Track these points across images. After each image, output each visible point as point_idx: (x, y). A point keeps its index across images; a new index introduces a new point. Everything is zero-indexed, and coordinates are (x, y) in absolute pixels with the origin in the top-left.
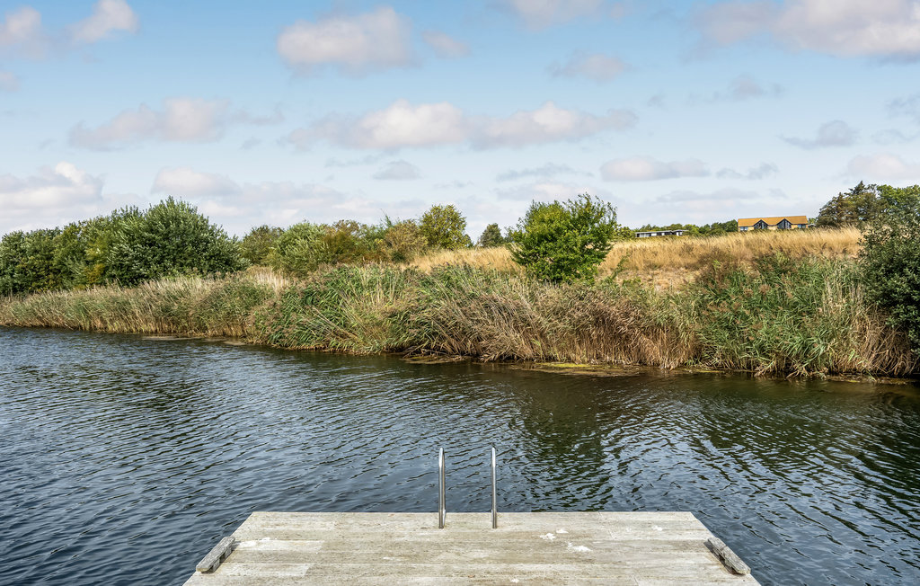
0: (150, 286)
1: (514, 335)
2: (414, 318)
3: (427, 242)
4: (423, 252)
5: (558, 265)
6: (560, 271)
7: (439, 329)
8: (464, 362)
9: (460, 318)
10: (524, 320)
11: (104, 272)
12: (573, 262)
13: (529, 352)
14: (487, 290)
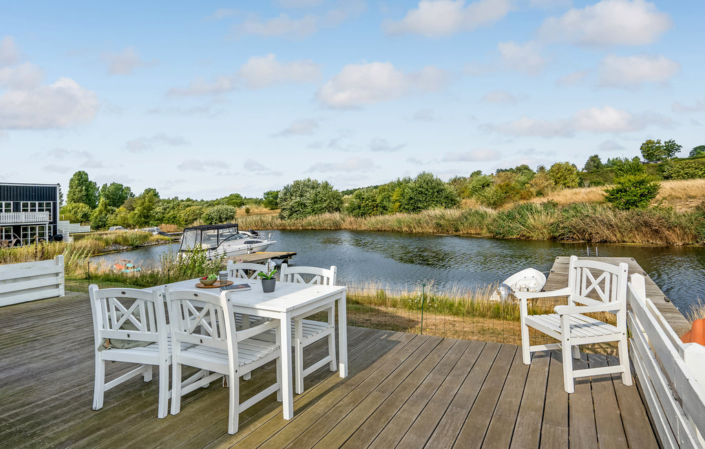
0: (425, 212)
1: (607, 232)
2: (561, 225)
3: (554, 183)
4: (553, 189)
5: (628, 202)
6: (628, 205)
7: (573, 230)
8: (585, 243)
9: (582, 225)
10: (611, 225)
11: (400, 206)
12: (635, 201)
13: (614, 239)
14: (594, 213)
